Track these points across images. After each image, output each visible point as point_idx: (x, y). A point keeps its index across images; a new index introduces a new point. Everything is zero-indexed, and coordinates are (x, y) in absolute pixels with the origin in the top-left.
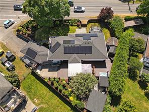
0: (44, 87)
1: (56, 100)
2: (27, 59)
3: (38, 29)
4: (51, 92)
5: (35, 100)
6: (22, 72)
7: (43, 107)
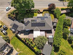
1: (27, 49)
2: (13, 29)
5: (17, 49)
6: (11, 35)
7: (21, 53)
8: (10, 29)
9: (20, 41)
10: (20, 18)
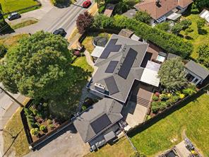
0: (157, 124)
2: (105, 136)
3: (48, 106)
4: (167, 117)
5: (172, 141)
6: (120, 152)
7: (186, 132)
8: (96, 150)
9: (152, 127)
10: (65, 107)
